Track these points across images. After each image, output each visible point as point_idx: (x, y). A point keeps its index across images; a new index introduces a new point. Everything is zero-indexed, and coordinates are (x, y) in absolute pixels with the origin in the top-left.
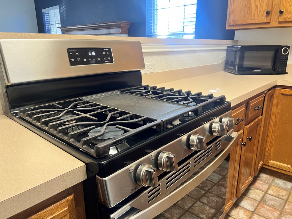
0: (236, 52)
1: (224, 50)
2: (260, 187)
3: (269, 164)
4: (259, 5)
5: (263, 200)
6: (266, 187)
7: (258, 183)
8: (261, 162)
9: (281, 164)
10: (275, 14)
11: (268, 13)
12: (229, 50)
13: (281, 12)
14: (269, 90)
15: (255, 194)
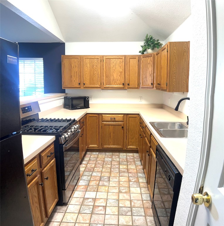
0: (69, 100)
1: (63, 98)
2: (88, 156)
3: (90, 147)
4: (75, 80)
5: (90, 160)
6: (90, 156)
7: (87, 156)
8: (87, 147)
9: (93, 145)
10: (82, 85)
11: (79, 84)
12: (65, 98)
13: (84, 84)
14: (85, 115)
15: (86, 159)
